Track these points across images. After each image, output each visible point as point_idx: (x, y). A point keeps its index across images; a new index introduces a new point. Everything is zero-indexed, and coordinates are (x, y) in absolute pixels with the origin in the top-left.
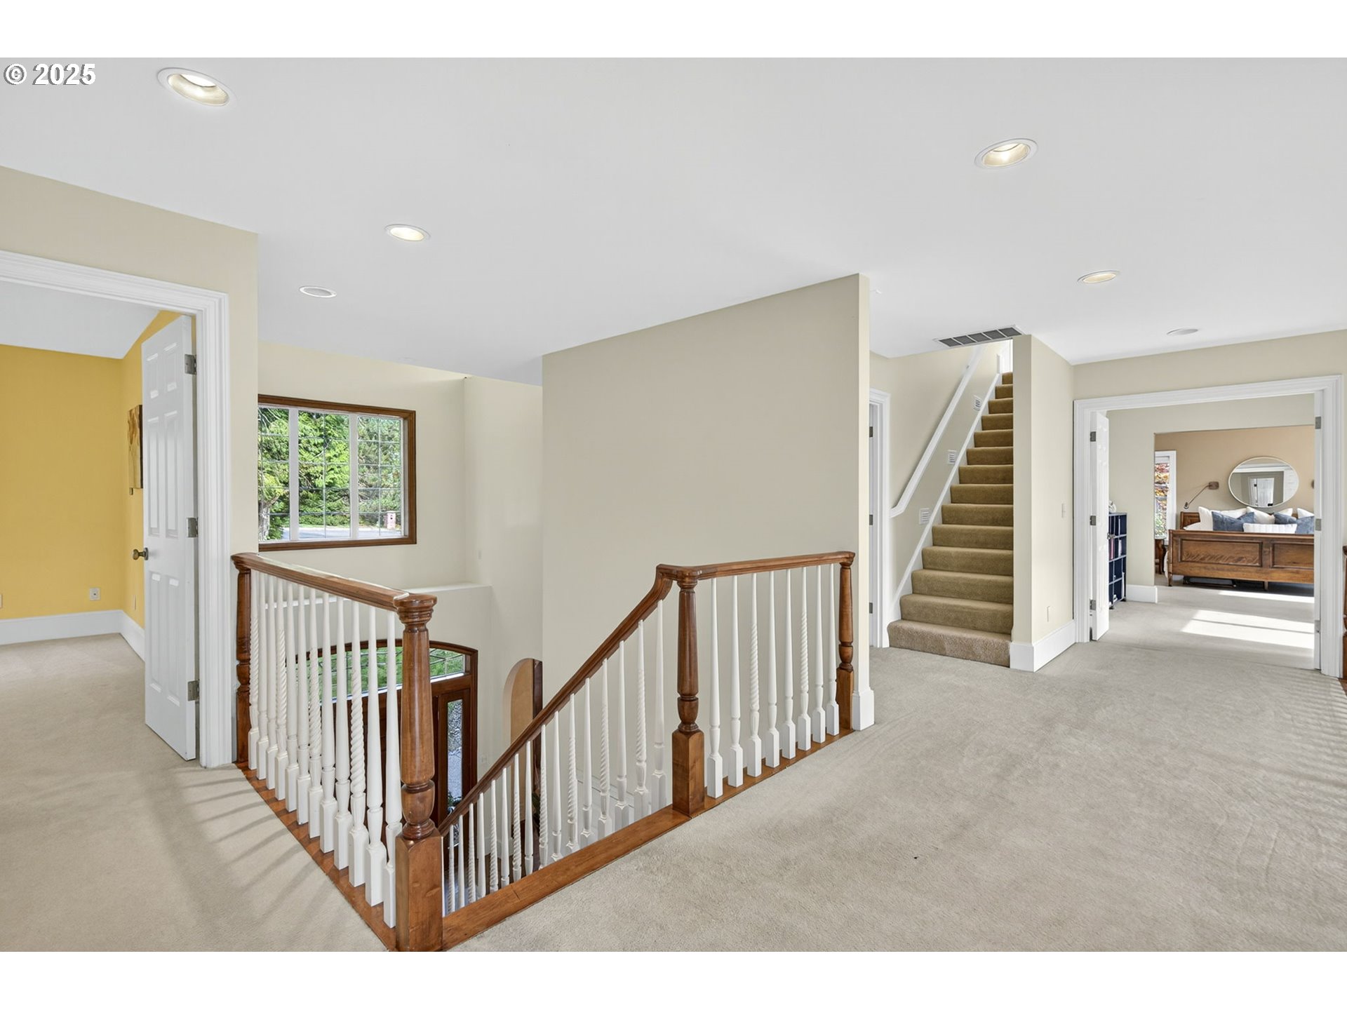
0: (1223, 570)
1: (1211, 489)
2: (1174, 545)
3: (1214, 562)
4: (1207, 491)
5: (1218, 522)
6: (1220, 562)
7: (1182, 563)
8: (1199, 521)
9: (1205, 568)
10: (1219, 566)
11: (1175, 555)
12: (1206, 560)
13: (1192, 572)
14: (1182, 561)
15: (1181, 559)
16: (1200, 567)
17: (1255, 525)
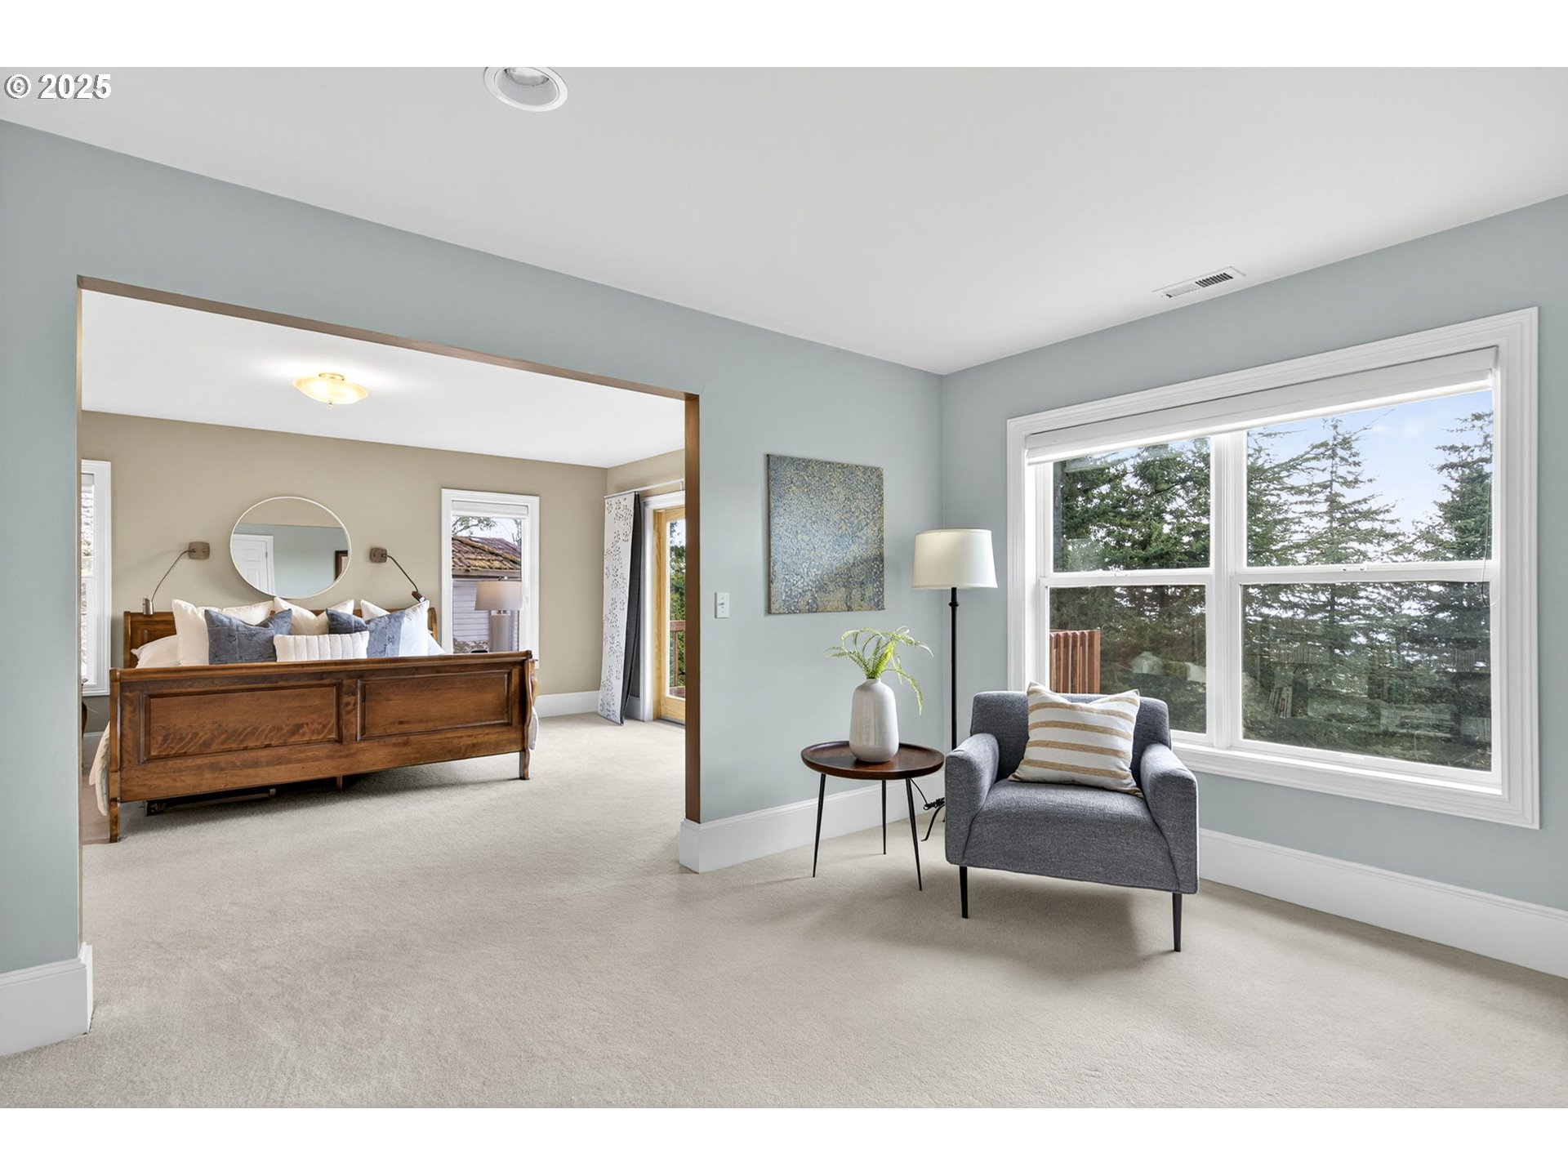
0: (256, 764)
1: (190, 557)
2: (127, 715)
3: (234, 746)
4: (186, 563)
5: (219, 634)
6: (251, 744)
7: (150, 765)
8: (173, 632)
9: (214, 767)
10: (246, 755)
11: (129, 743)
12: (214, 747)
13: (179, 784)
14: (151, 759)
15: (148, 751)
16: (199, 767)
17: (298, 637)
